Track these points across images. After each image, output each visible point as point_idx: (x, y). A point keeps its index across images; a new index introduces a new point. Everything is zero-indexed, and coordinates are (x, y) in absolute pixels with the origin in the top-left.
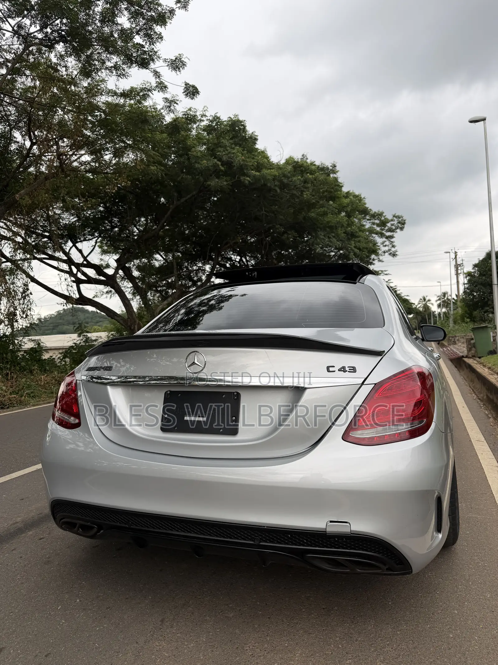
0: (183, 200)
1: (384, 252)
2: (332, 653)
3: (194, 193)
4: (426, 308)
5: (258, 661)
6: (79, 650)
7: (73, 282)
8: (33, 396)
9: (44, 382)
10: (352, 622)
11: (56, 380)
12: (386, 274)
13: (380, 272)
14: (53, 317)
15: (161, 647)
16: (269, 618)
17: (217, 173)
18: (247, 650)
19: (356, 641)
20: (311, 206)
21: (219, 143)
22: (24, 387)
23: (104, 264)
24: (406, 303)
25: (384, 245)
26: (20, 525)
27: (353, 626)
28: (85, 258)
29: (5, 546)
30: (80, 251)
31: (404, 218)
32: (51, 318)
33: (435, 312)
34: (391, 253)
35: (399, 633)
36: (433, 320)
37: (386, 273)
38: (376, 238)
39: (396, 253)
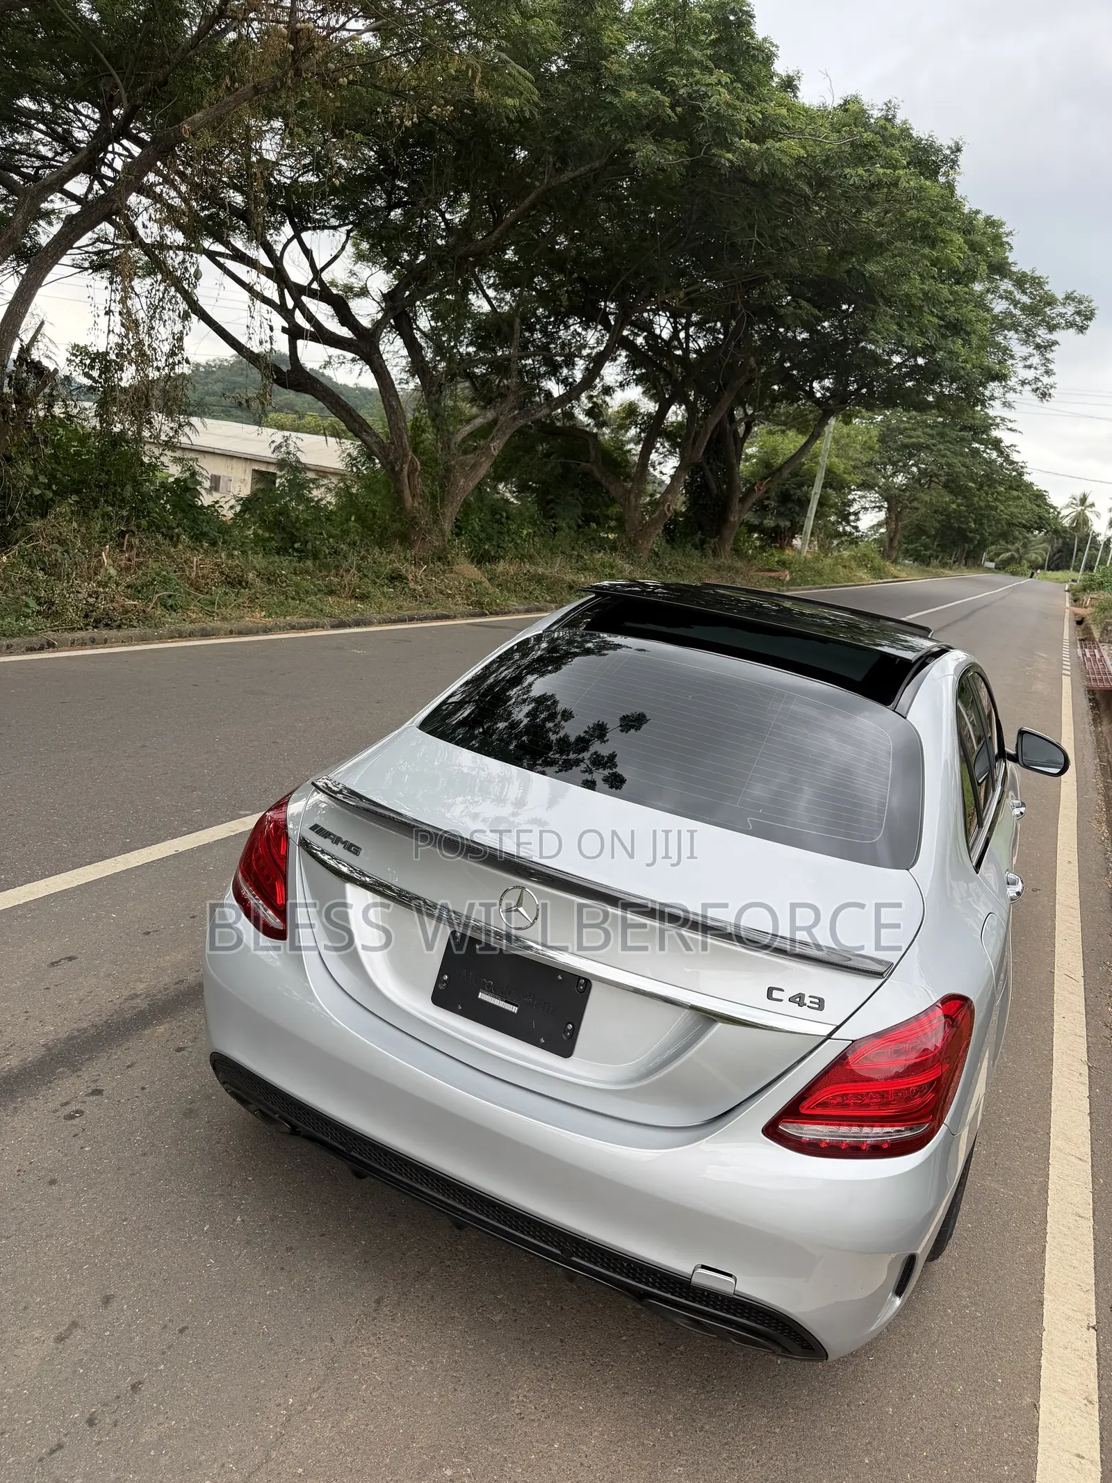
0: (565, 177)
1: (1023, 383)
2: (654, 1445)
3: (597, 164)
4: (1081, 522)
5: (528, 1430)
6: (235, 1333)
7: (284, 330)
8: (171, 606)
9: (197, 573)
10: (704, 1387)
11: (222, 573)
12: (1010, 430)
13: (998, 420)
14: (225, 368)
15: (370, 1360)
16: (562, 1341)
17: (658, 129)
18: (513, 1402)
19: (702, 1429)
20: (873, 248)
21: (682, 50)
22: (154, 580)
23: (357, 285)
24: (1039, 502)
25: (1028, 363)
26: (142, 1004)
27: (703, 1396)
28: (317, 273)
29: (116, 1053)
30: (308, 253)
31: (1093, 305)
32: (220, 367)
33: (1098, 535)
34: (1037, 389)
35: (777, 1430)
36: (1088, 555)
37: (1010, 425)
38: (1011, 342)
39: (1051, 391)
